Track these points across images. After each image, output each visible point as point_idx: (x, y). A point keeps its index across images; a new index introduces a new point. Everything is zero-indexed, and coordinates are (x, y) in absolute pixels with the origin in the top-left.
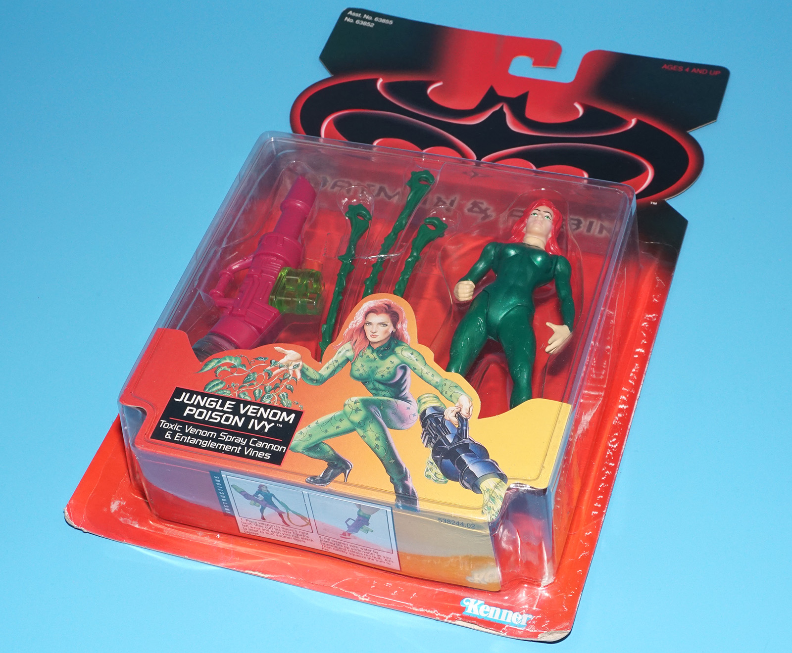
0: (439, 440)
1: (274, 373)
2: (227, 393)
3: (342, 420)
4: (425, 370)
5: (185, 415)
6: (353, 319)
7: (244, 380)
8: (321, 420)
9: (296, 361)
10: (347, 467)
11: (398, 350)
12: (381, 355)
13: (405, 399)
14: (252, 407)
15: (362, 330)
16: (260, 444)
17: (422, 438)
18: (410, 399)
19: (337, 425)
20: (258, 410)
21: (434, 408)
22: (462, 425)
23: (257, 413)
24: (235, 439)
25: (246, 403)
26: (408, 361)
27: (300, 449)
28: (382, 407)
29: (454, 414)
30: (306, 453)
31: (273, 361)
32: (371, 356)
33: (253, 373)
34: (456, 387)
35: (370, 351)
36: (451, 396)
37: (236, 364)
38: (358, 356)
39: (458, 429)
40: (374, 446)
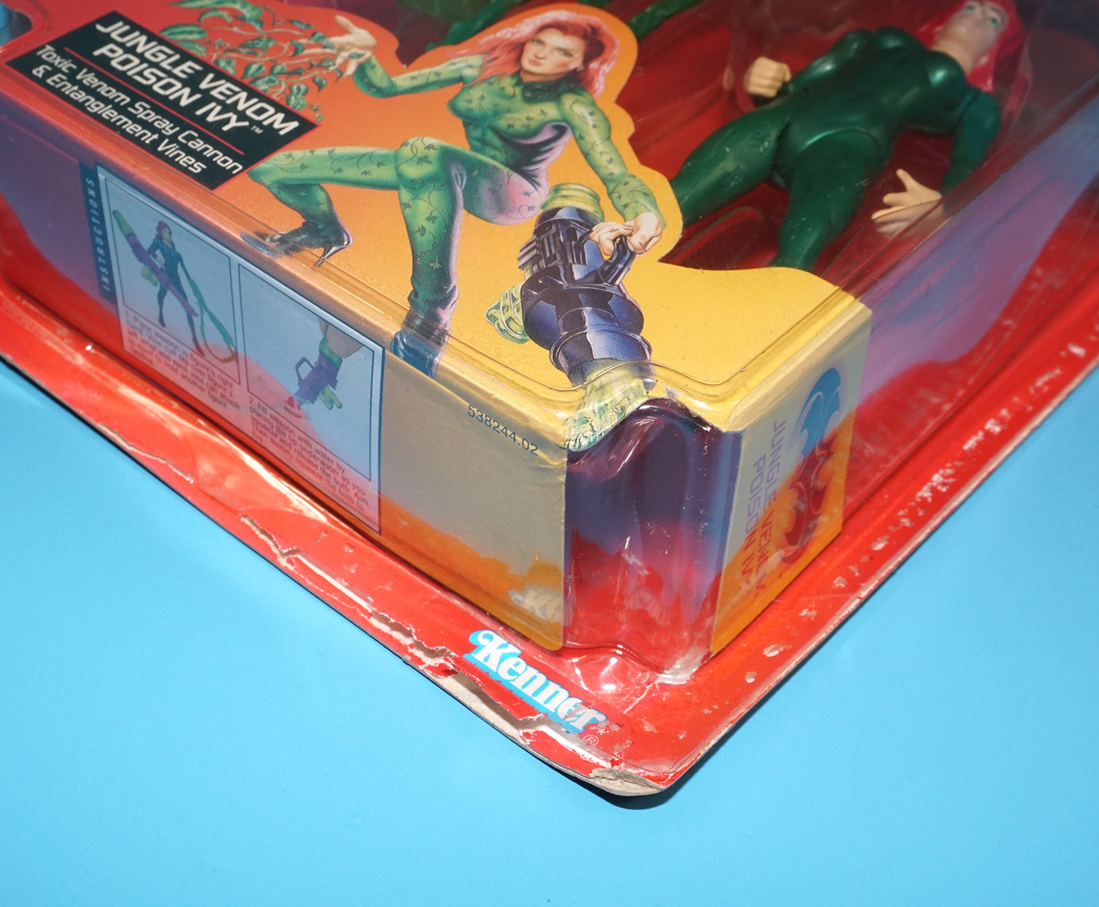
0: (556, 267)
2: (198, 50)
3: (382, 165)
4: (601, 148)
5: (97, 53)
6: (513, 26)
8: (340, 150)
10: (339, 241)
11: (568, 100)
12: (529, 95)
13: (530, 177)
14: (229, 85)
15: (518, 48)
16: (199, 145)
17: (521, 251)
18: (542, 180)
19: (367, 169)
20: (235, 93)
21: (580, 212)
22: (619, 260)
23: (229, 97)
24: (157, 120)
25: (220, 75)
26: (576, 122)
27: (267, 180)
28: (475, 173)
29: (613, 235)
30: (276, 191)
31: (320, 34)
32: (510, 90)
33: (269, 38)
34: (645, 194)
35: (514, 81)
36: (626, 206)
37: (247, 15)
38: (483, 81)
39: (607, 263)
40: (415, 227)
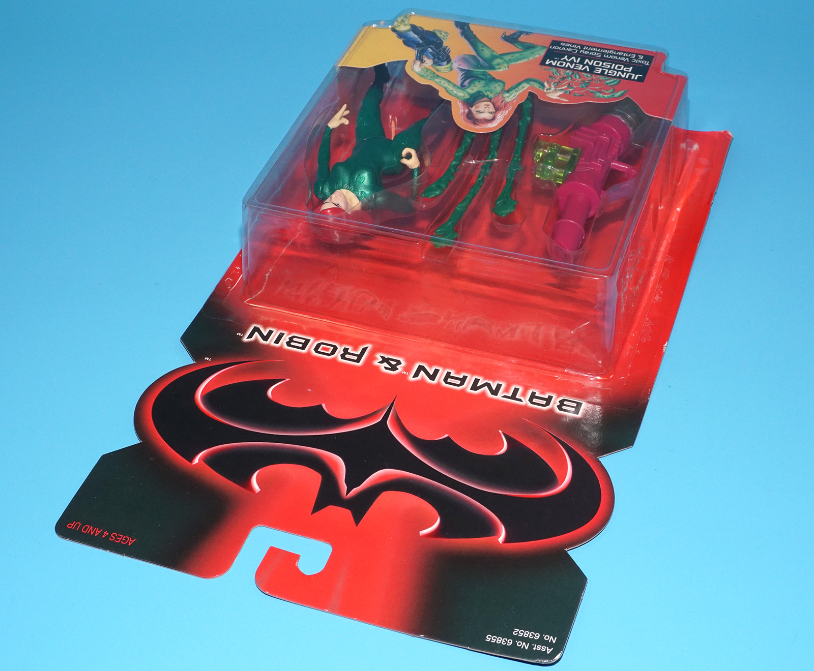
1: (566, 86)
2: (601, 78)
3: (510, 60)
4: (446, 85)
6: (505, 116)
7: (590, 83)
8: (526, 60)
9: (550, 92)
10: (504, 38)
11: (467, 97)
12: (481, 94)
13: (462, 70)
14: (580, 69)
15: (497, 109)
16: (569, 50)
18: (458, 70)
19: (513, 57)
20: (574, 67)
23: (575, 66)
25: (585, 71)
26: (459, 90)
27: (540, 47)
28: (480, 66)
29: (426, 62)
31: (568, 93)
32: (488, 93)
33: (583, 88)
35: (489, 97)
36: (427, 71)
37: (599, 94)
38: (500, 93)
39: (423, 55)
40: (485, 47)
